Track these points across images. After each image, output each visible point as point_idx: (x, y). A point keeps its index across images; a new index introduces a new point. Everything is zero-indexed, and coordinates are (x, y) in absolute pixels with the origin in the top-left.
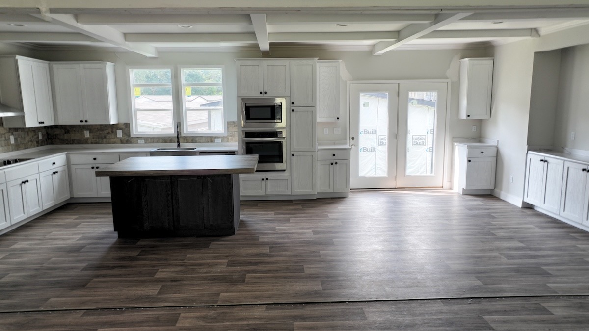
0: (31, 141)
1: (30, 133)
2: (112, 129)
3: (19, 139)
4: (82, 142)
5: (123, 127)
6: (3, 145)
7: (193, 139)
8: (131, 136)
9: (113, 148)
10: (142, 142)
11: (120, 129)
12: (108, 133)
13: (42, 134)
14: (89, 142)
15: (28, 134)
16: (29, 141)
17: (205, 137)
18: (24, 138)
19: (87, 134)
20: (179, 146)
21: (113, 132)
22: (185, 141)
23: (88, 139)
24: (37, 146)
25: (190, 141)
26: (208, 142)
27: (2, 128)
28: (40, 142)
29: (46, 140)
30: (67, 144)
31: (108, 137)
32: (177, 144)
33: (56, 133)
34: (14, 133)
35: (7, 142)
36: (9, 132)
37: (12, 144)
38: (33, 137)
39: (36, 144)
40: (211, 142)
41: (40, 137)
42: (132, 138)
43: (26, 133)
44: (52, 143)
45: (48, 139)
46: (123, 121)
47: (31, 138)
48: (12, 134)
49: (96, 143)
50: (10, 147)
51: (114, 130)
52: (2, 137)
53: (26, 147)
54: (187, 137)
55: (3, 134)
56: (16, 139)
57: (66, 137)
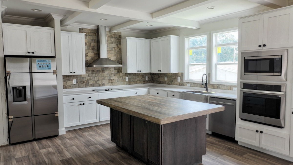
0: (140, 81)
1: (139, 76)
2: (176, 76)
3: (131, 79)
4: (163, 83)
5: (181, 75)
6: (121, 81)
7: (218, 86)
8: (184, 81)
9: (175, 88)
10: (189, 85)
11: (180, 76)
12: (174, 79)
13: (148, 78)
14: (166, 83)
15: (138, 77)
16: (138, 81)
17: (226, 86)
18: (135, 79)
19: (166, 79)
20: (207, 90)
21: (176, 78)
22: (213, 87)
23: (166, 81)
24: (144, 83)
25: (216, 88)
26: (228, 90)
27: (121, 73)
28: (146, 81)
29: (151, 81)
30: (158, 83)
31: (174, 81)
32: (205, 89)
33: (155, 77)
34: (129, 76)
35: (123, 80)
36: (125, 75)
37: (127, 81)
38: (141, 78)
39: (143, 83)
40: (230, 90)
41: (147, 79)
42: (184, 82)
43: (137, 77)
44: (153, 83)
45: (152, 80)
46: (181, 72)
47: (140, 79)
48: (127, 76)
49: (169, 84)
50: (125, 83)
51: (177, 77)
52: (120, 78)
53: (136, 83)
54: (214, 84)
55: (121, 76)
56: (129, 79)
57: (158, 79)
